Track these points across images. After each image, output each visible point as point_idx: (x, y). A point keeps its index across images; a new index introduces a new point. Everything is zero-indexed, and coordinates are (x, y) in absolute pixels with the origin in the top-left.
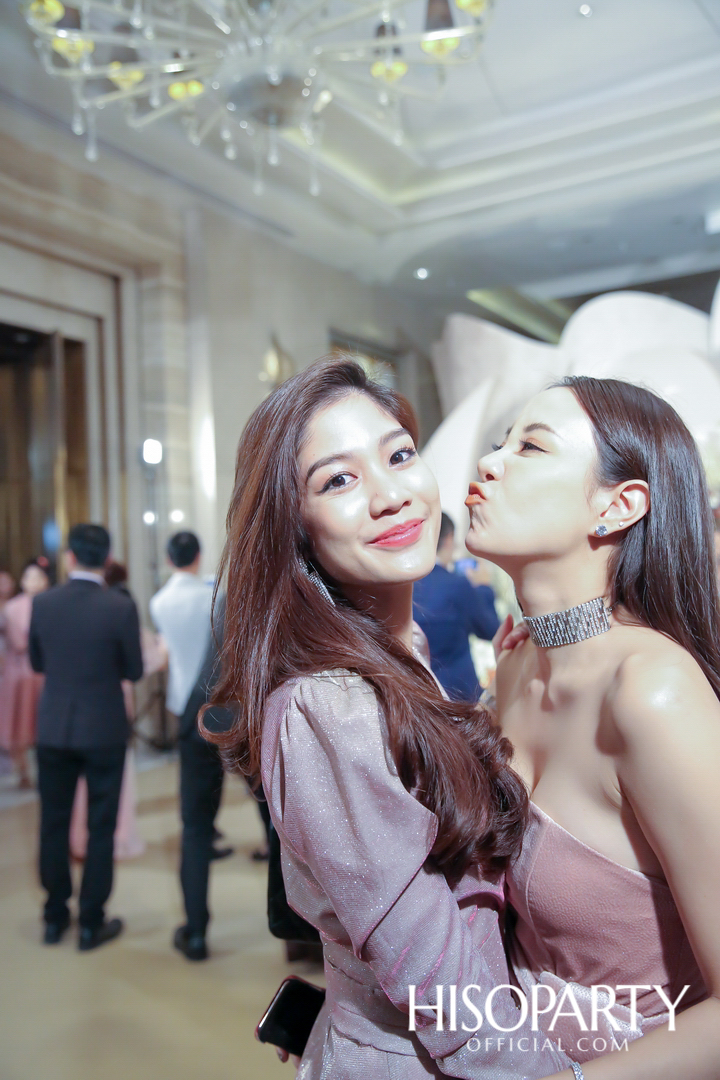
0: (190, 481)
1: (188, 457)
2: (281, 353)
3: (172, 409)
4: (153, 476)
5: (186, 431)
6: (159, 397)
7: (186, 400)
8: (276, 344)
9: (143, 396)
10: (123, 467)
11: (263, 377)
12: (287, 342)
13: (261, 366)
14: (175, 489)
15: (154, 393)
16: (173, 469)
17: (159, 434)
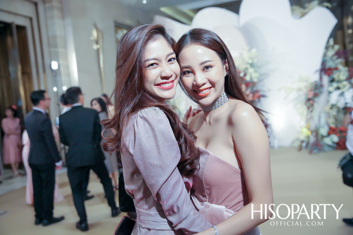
0: (69, 75)
1: (67, 67)
2: (98, 30)
3: (60, 50)
4: (55, 74)
5: (66, 58)
6: (56, 46)
7: (65, 47)
8: (96, 27)
9: (49, 46)
10: (44, 71)
11: (92, 38)
12: (100, 26)
13: (91, 35)
14: (64, 78)
15: (53, 45)
16: (63, 71)
17: (57, 60)
